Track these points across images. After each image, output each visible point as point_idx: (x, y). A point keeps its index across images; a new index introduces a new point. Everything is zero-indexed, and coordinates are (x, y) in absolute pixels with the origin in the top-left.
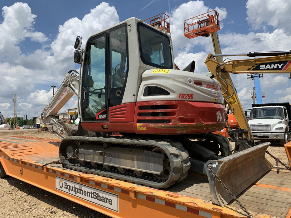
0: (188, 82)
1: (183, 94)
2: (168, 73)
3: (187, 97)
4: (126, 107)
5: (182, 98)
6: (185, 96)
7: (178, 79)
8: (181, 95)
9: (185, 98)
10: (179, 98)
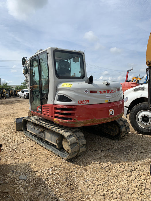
0: (85, 92)
1: (80, 101)
2: (71, 87)
3: (84, 102)
4: (49, 106)
5: (80, 103)
6: (82, 102)
7: (77, 91)
8: (79, 102)
9: (83, 103)
10: (78, 103)
